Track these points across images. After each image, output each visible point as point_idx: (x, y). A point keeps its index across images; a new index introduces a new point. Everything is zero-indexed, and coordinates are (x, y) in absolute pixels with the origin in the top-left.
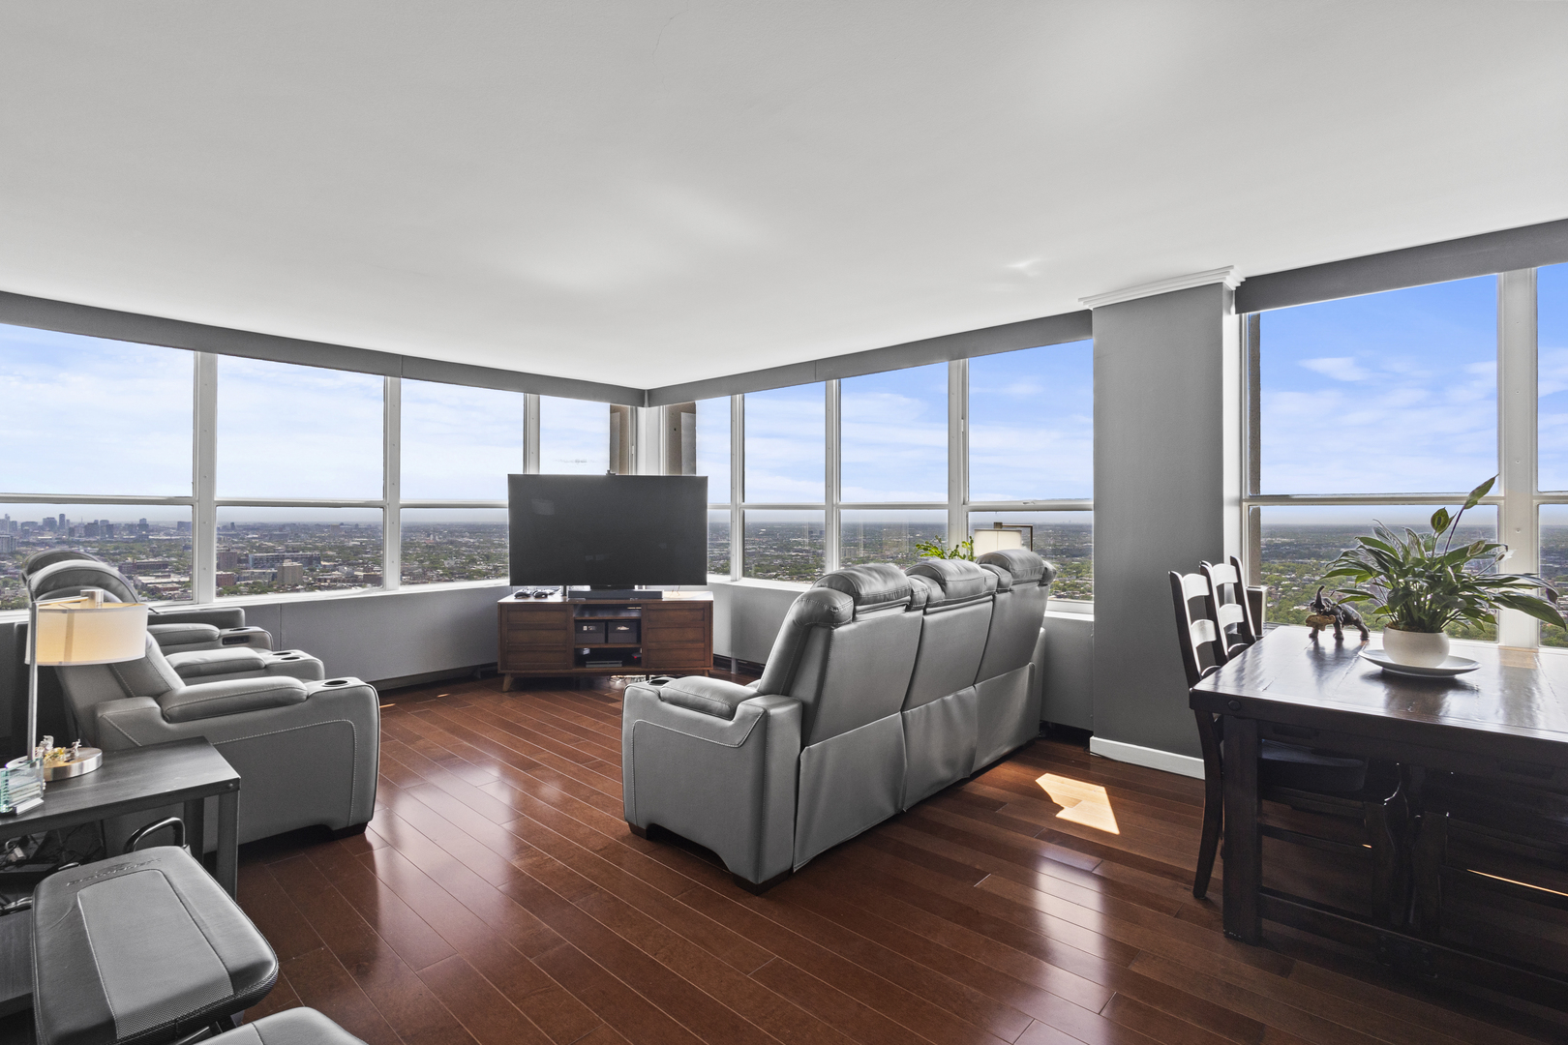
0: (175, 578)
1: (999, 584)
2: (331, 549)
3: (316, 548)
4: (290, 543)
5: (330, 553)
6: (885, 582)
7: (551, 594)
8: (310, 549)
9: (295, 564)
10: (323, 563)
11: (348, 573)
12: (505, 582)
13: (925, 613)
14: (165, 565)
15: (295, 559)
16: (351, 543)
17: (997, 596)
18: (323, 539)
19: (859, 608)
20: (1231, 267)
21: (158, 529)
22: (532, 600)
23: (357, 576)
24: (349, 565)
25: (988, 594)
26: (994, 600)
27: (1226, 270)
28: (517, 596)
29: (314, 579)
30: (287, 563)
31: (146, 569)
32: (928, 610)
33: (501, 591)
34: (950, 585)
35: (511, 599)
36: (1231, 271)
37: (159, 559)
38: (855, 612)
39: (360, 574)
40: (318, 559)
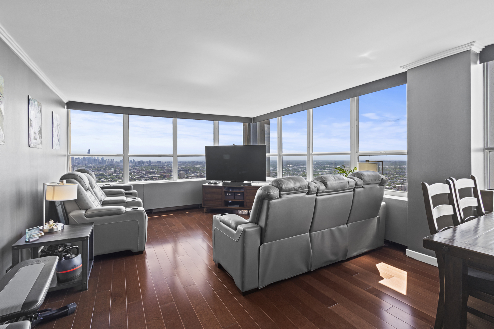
0: (157, 175)
1: (356, 184)
2: (191, 168)
3: (188, 168)
4: (182, 166)
5: (191, 169)
6: (295, 183)
7: (219, 183)
8: (187, 168)
9: (183, 172)
10: (190, 172)
11: (196, 175)
12: (205, 179)
13: (317, 195)
14: (154, 172)
15: (183, 171)
16: (197, 166)
17: (356, 189)
18: (190, 165)
19: (282, 193)
20: (474, 42)
21: (153, 163)
22: (213, 185)
23: (198, 176)
24: (196, 172)
25: (351, 189)
26: (354, 190)
27: (472, 43)
28: (208, 183)
29: (188, 176)
30: (181, 172)
31: (151, 173)
32: (319, 194)
33: (204, 182)
34: (329, 185)
35: (207, 184)
36: (474, 44)
37: (153, 170)
38: (280, 195)
39: (199, 175)
40: (189, 171)
